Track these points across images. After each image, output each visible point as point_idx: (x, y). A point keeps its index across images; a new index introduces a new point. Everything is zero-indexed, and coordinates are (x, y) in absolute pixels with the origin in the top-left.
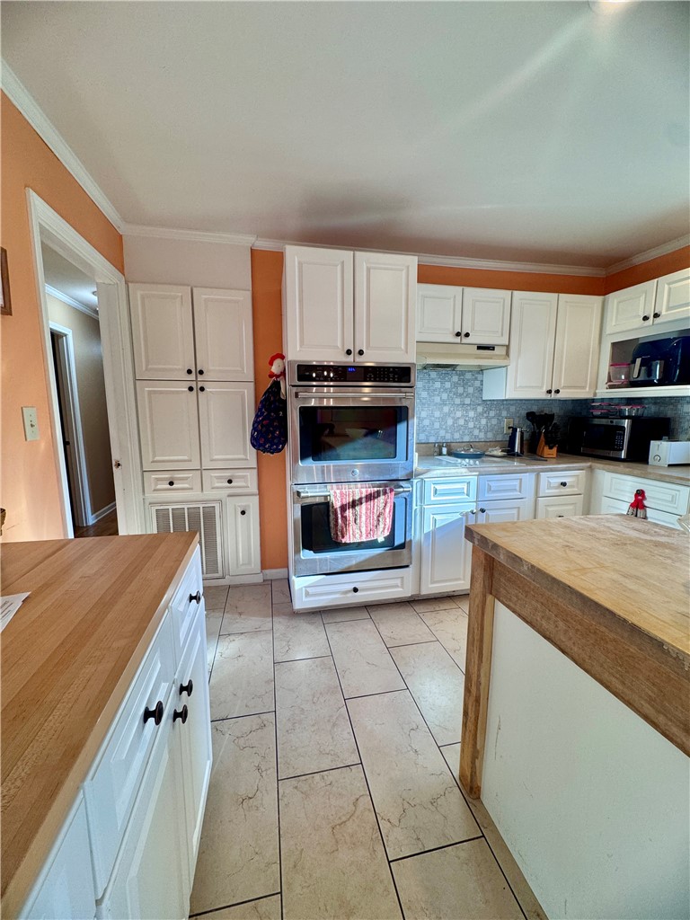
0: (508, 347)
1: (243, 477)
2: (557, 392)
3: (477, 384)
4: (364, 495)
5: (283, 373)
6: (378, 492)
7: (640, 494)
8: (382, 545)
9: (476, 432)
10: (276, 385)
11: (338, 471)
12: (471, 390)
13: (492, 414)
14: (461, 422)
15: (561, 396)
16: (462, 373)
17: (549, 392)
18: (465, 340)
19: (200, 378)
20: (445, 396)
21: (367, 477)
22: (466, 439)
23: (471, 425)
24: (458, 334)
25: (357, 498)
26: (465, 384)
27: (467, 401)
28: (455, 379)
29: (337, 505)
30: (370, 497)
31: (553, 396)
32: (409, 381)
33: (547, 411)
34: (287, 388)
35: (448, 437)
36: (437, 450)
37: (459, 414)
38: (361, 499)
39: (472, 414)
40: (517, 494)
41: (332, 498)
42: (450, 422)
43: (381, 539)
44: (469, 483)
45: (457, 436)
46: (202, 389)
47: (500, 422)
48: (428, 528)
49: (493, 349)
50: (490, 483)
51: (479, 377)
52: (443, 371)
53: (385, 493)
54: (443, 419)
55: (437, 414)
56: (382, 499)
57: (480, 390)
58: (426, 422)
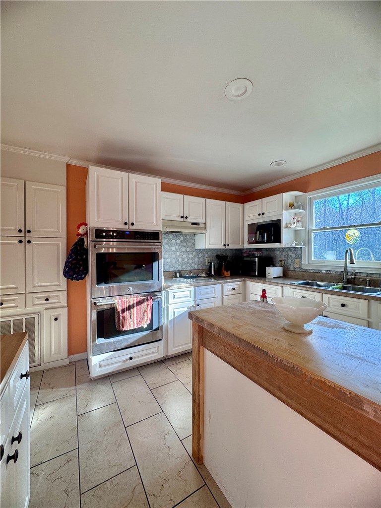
0: (205, 224)
1: (57, 296)
2: (228, 245)
3: (193, 241)
4: (135, 302)
5: (86, 234)
6: (144, 299)
7: (264, 291)
8: (146, 330)
9: (193, 265)
10: (81, 241)
11: (119, 289)
12: (190, 244)
13: (200, 256)
14: (186, 260)
15: (230, 247)
16: (185, 236)
17: (225, 245)
18: (186, 220)
19: (28, 235)
20: (177, 247)
21: (137, 291)
22: (189, 268)
23: (191, 261)
24: (182, 217)
25: (131, 304)
26: (187, 241)
27: (188, 249)
28: (182, 238)
29: (120, 309)
30: (139, 303)
31: (227, 247)
32: (159, 240)
33: (224, 254)
34: (88, 242)
35: (180, 268)
36: (174, 275)
37: (184, 256)
38: (133, 305)
39: (191, 256)
40: (213, 295)
41: (117, 305)
42: (180, 260)
43: (145, 326)
44: (190, 291)
45: (184, 267)
46: (29, 242)
47: (204, 259)
48: (171, 317)
49: (199, 225)
50: (201, 291)
51: (193, 237)
52: (176, 234)
53: (147, 300)
54: (177, 258)
55: (174, 256)
56: (145, 303)
57: (194, 244)
58: (168, 260)
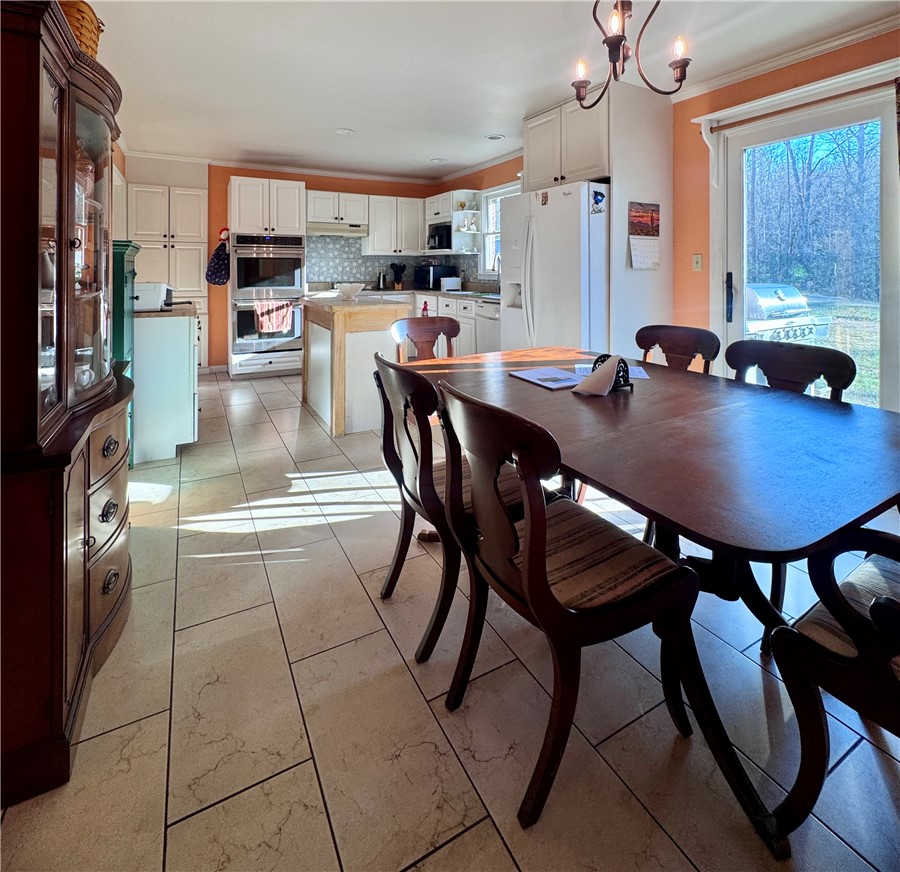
0: (367, 225)
2: (400, 251)
3: (358, 246)
4: (274, 307)
5: (228, 239)
6: (284, 305)
8: (286, 336)
9: (358, 276)
10: (223, 245)
11: (258, 292)
12: (353, 249)
13: (368, 264)
14: (348, 269)
15: (404, 254)
16: (347, 239)
17: (396, 251)
18: (341, 222)
19: (172, 239)
20: (336, 253)
21: (277, 296)
22: (352, 280)
23: (355, 271)
24: (336, 218)
25: (270, 308)
26: (349, 245)
27: (351, 256)
28: (342, 243)
29: (259, 313)
30: (278, 308)
31: (399, 254)
32: (301, 245)
34: (230, 247)
36: (330, 286)
37: (346, 264)
38: (272, 309)
39: (355, 264)
41: (256, 307)
42: (340, 269)
43: (285, 331)
45: (345, 278)
46: (173, 246)
49: (359, 226)
51: (357, 242)
53: (287, 305)
54: (336, 267)
55: (331, 264)
56: (285, 310)
57: (360, 250)
58: (324, 269)
